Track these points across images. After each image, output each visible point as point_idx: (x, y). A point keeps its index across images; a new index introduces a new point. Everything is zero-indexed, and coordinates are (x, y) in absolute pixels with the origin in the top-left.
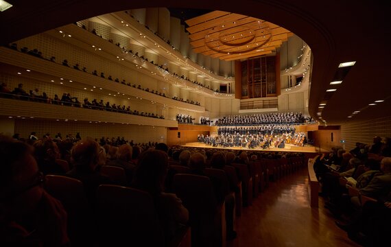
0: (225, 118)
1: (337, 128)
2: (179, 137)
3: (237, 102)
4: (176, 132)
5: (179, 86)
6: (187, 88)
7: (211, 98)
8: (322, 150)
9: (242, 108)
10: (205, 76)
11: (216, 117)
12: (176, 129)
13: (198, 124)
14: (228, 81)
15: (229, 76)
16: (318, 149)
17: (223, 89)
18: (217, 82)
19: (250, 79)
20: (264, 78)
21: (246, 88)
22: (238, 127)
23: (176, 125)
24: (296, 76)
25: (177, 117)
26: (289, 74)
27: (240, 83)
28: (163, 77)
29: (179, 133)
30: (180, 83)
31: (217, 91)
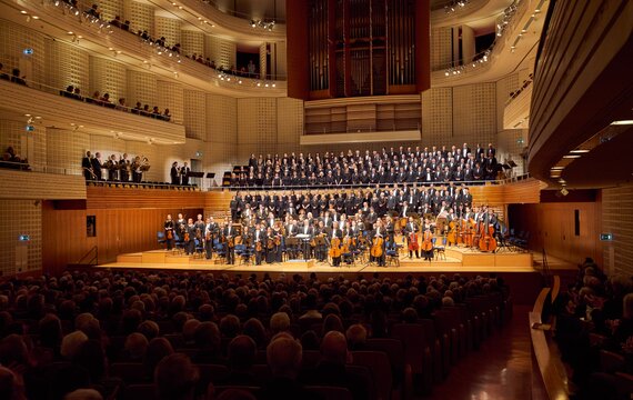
0: (252, 162)
1: (593, 196)
2: (92, 232)
3: (293, 110)
4: (80, 217)
5: (84, 45)
6: (116, 57)
7: (207, 94)
8: (553, 262)
9: (310, 128)
10: (183, 15)
11: (225, 160)
12: (79, 205)
13: (162, 185)
14: (265, 37)
15: (267, 19)
16: (538, 257)
17: (246, 63)
18: (225, 37)
19: (336, 35)
20: (379, 31)
21: (321, 64)
22: (298, 194)
23: (80, 193)
24: (475, 31)
25: (85, 162)
26: (456, 23)
27: (302, 45)
28: (19, 8)
29: (91, 221)
30: (91, 35)
31: (228, 72)
